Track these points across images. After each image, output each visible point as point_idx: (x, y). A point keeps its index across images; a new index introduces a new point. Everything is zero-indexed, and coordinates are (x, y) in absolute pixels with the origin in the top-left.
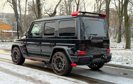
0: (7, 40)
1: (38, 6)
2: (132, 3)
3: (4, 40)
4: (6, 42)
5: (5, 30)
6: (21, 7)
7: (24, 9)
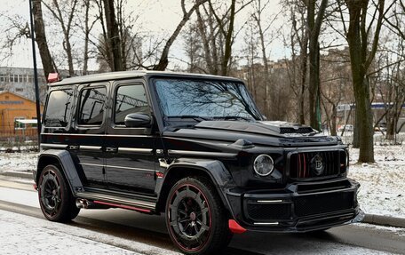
0: (22, 148)
1: (113, 45)
2: (396, 27)
3: (15, 148)
4: (19, 151)
5: (28, 118)
6: (72, 48)
7: (82, 56)
